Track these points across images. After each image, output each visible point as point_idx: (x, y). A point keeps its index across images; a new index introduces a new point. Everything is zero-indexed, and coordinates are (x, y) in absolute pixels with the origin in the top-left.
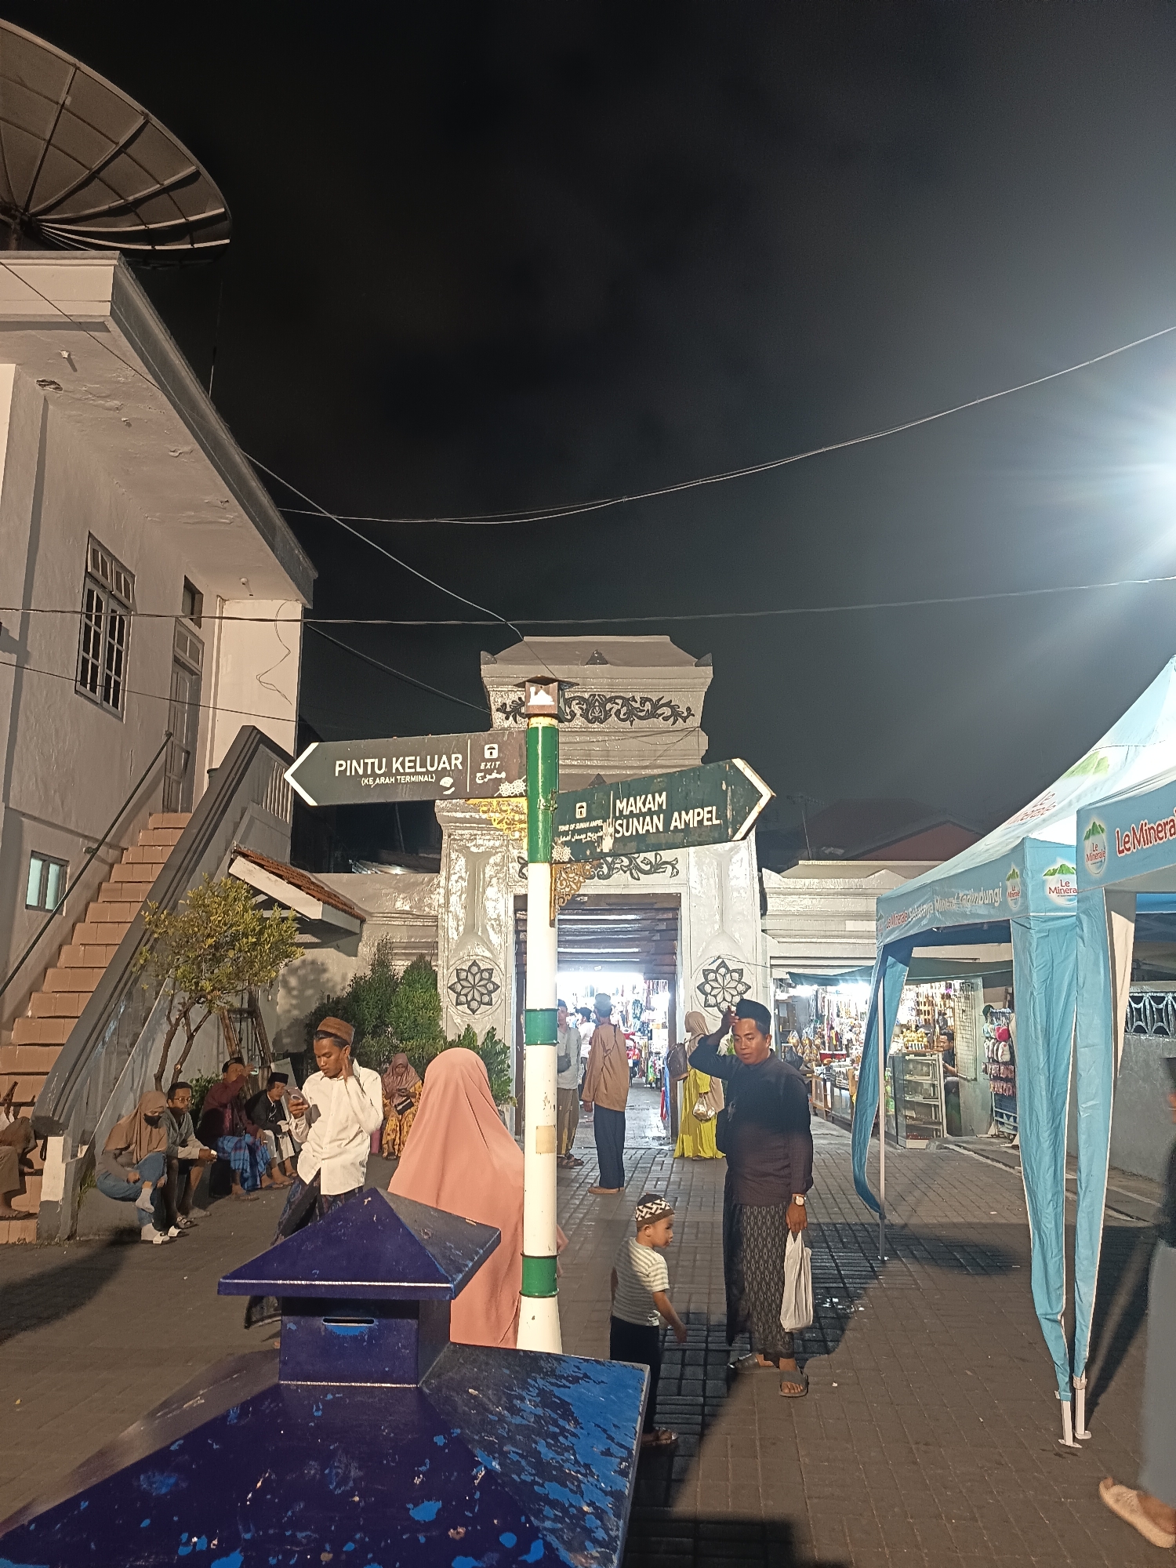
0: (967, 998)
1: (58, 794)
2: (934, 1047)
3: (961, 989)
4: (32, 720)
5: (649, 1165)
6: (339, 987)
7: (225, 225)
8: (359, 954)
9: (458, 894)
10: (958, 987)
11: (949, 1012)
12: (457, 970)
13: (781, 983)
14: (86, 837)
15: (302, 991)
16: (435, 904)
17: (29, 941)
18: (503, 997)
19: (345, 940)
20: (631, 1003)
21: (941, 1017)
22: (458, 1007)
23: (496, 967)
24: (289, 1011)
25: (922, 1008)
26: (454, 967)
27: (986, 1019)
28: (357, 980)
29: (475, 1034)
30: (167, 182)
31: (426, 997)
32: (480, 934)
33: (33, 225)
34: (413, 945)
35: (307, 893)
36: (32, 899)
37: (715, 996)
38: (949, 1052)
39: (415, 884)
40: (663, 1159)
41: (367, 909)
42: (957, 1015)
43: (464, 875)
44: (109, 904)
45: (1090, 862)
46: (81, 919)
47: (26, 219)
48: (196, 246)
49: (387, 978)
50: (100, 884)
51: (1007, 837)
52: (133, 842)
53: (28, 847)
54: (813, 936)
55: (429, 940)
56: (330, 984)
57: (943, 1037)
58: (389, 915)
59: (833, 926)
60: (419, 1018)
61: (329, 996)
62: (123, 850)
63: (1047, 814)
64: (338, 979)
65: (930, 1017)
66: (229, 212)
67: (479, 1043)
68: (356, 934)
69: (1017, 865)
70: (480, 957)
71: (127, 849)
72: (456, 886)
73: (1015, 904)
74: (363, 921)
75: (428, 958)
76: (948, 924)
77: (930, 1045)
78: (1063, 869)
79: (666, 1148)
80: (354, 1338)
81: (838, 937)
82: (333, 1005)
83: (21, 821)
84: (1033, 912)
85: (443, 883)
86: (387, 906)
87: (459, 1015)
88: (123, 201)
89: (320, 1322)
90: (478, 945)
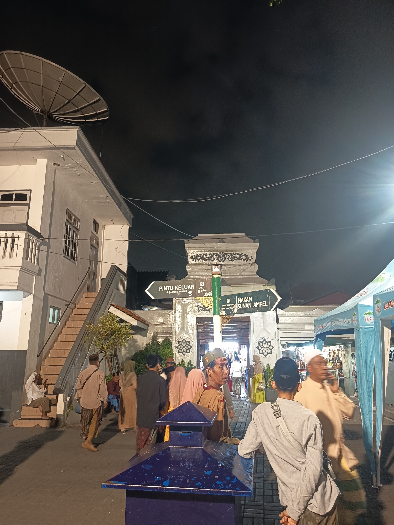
0: (346, 351)
1: (58, 288)
2: (335, 367)
3: (344, 348)
4: (51, 265)
5: (242, 405)
6: (141, 347)
7: (107, 113)
8: (147, 336)
9: (179, 317)
10: (343, 347)
11: (340, 356)
12: (179, 342)
13: (283, 346)
14: (66, 301)
15: (130, 348)
16: (171, 320)
17: (50, 334)
18: (193, 350)
19: (143, 332)
20: (233, 352)
21: (337, 357)
22: (179, 354)
23: (191, 341)
24: (126, 355)
25: (331, 354)
26: (177, 340)
27: (352, 358)
28: (147, 345)
29: (185, 363)
30: (91, 102)
31: (169, 350)
32: (186, 330)
33: (51, 116)
34: (164, 333)
35: (132, 317)
36: (51, 321)
37: (262, 350)
38: (340, 369)
39: (164, 314)
40: (246, 404)
41: (149, 322)
42: (343, 356)
43: (180, 311)
44: (72, 322)
45: (377, 311)
46: (64, 326)
47: (48, 114)
48: (98, 119)
49: (156, 344)
50: (70, 315)
51: (353, 302)
52: (79, 302)
53: (50, 305)
54: (294, 330)
55: (169, 332)
56: (138, 346)
57: (338, 363)
58: (157, 324)
59: (301, 327)
60: (167, 357)
61: (138, 350)
62: (76, 304)
63: (366, 295)
64: (141, 344)
65: (334, 357)
66: (109, 110)
67: (186, 365)
68: (146, 330)
69: (356, 312)
70: (186, 337)
71: (77, 304)
72: (178, 314)
73: (355, 323)
74: (148, 326)
75: (169, 338)
76: (336, 329)
77: (334, 366)
78: (369, 313)
79: (247, 400)
80: (187, 436)
81: (303, 331)
82: (140, 353)
83: (48, 297)
84: (361, 326)
85: (174, 313)
86: (156, 321)
87: (179, 356)
88: (77, 108)
89: (178, 432)
90: (185, 333)
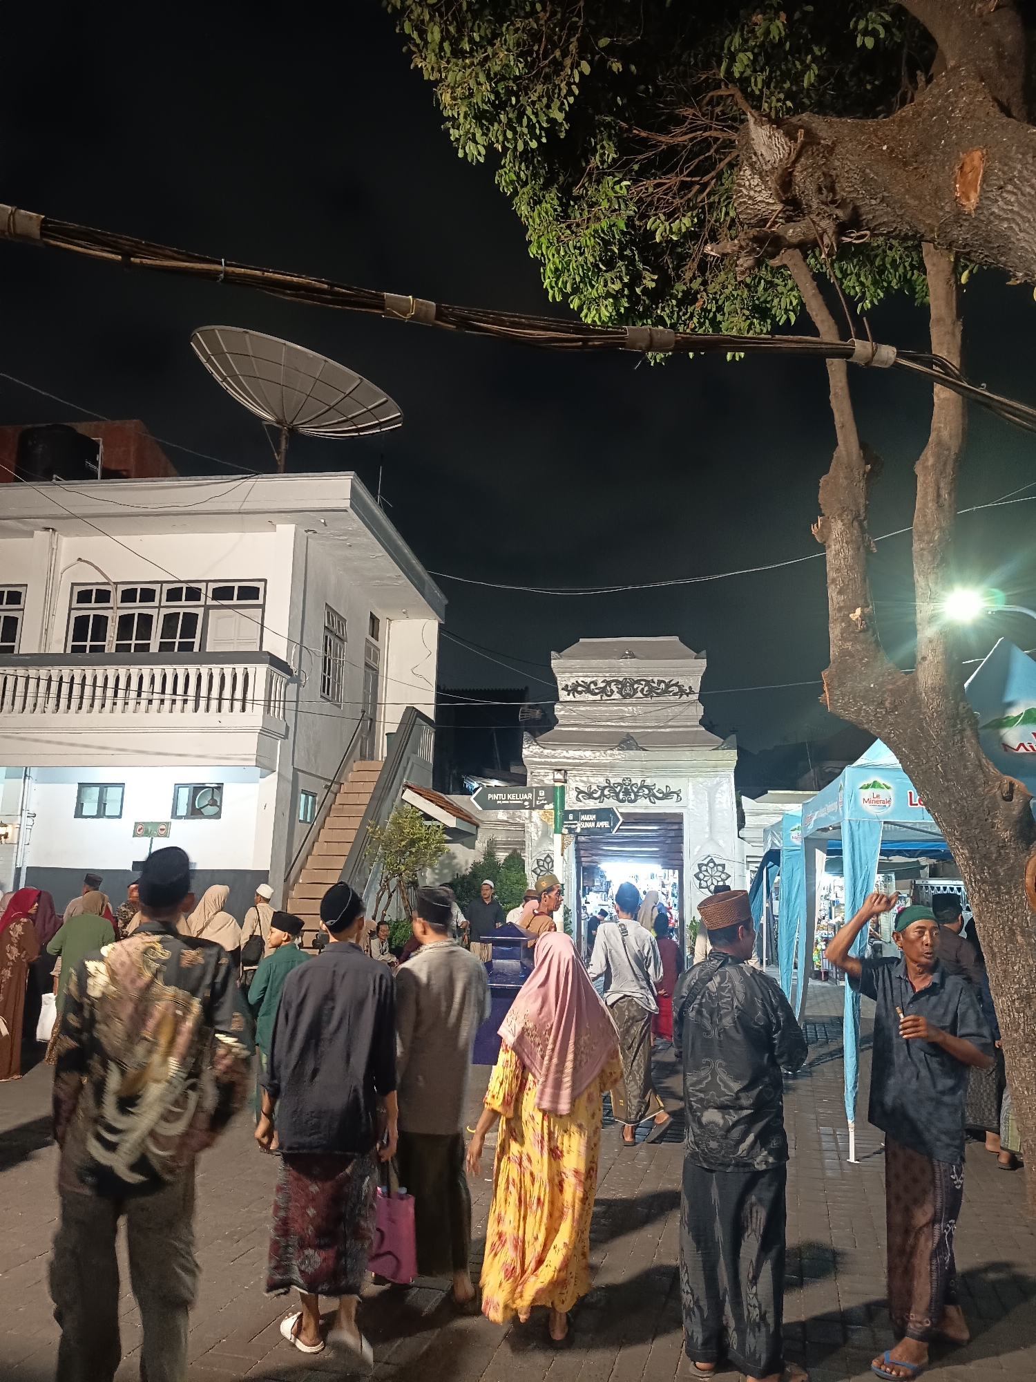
1: (313, 758)
4: (303, 719)
6: (464, 868)
8: (476, 848)
12: (537, 860)
14: (324, 779)
15: (441, 870)
16: (523, 816)
17: (301, 840)
19: (467, 838)
26: (535, 857)
28: (475, 864)
31: (518, 876)
34: (510, 843)
35: (446, 810)
36: (302, 818)
37: (706, 881)
41: (480, 819)
44: (336, 818)
46: (322, 827)
48: (383, 430)
49: (494, 864)
50: (332, 806)
52: (346, 780)
53: (300, 788)
55: (520, 840)
56: (458, 867)
58: (494, 823)
60: (514, 890)
61: (458, 874)
64: (463, 863)
68: (473, 835)
70: (552, 852)
71: (343, 784)
74: (478, 826)
75: (519, 852)
82: (461, 879)
83: (298, 774)
86: (493, 817)
88: (345, 417)
